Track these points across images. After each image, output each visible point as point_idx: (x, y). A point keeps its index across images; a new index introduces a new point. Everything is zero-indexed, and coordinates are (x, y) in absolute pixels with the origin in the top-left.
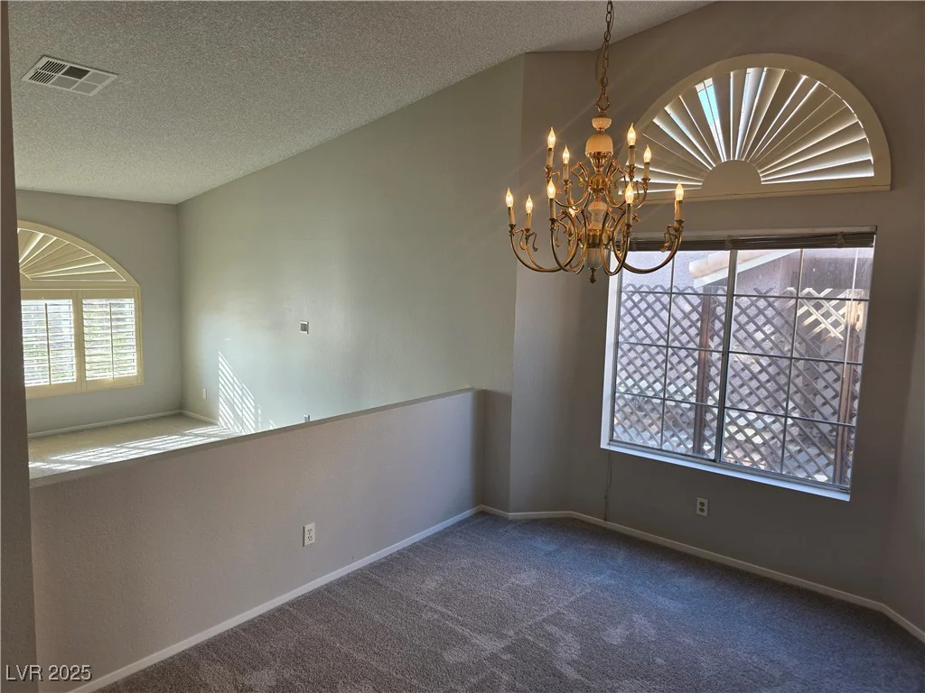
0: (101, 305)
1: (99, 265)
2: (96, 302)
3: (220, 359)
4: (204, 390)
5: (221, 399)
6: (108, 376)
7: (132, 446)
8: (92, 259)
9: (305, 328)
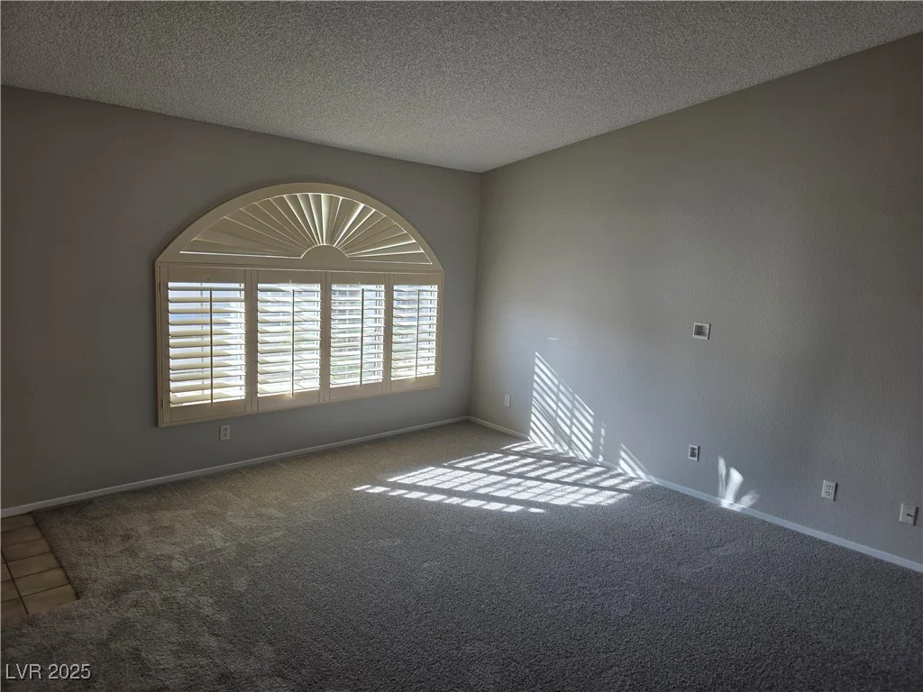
0: (410, 292)
1: (409, 244)
2: (405, 288)
3: (537, 361)
4: (507, 397)
5: (534, 410)
6: (411, 374)
7: (462, 465)
8: (404, 237)
9: (699, 331)
